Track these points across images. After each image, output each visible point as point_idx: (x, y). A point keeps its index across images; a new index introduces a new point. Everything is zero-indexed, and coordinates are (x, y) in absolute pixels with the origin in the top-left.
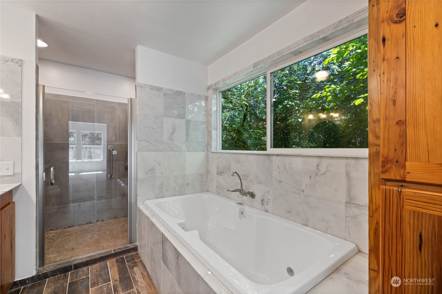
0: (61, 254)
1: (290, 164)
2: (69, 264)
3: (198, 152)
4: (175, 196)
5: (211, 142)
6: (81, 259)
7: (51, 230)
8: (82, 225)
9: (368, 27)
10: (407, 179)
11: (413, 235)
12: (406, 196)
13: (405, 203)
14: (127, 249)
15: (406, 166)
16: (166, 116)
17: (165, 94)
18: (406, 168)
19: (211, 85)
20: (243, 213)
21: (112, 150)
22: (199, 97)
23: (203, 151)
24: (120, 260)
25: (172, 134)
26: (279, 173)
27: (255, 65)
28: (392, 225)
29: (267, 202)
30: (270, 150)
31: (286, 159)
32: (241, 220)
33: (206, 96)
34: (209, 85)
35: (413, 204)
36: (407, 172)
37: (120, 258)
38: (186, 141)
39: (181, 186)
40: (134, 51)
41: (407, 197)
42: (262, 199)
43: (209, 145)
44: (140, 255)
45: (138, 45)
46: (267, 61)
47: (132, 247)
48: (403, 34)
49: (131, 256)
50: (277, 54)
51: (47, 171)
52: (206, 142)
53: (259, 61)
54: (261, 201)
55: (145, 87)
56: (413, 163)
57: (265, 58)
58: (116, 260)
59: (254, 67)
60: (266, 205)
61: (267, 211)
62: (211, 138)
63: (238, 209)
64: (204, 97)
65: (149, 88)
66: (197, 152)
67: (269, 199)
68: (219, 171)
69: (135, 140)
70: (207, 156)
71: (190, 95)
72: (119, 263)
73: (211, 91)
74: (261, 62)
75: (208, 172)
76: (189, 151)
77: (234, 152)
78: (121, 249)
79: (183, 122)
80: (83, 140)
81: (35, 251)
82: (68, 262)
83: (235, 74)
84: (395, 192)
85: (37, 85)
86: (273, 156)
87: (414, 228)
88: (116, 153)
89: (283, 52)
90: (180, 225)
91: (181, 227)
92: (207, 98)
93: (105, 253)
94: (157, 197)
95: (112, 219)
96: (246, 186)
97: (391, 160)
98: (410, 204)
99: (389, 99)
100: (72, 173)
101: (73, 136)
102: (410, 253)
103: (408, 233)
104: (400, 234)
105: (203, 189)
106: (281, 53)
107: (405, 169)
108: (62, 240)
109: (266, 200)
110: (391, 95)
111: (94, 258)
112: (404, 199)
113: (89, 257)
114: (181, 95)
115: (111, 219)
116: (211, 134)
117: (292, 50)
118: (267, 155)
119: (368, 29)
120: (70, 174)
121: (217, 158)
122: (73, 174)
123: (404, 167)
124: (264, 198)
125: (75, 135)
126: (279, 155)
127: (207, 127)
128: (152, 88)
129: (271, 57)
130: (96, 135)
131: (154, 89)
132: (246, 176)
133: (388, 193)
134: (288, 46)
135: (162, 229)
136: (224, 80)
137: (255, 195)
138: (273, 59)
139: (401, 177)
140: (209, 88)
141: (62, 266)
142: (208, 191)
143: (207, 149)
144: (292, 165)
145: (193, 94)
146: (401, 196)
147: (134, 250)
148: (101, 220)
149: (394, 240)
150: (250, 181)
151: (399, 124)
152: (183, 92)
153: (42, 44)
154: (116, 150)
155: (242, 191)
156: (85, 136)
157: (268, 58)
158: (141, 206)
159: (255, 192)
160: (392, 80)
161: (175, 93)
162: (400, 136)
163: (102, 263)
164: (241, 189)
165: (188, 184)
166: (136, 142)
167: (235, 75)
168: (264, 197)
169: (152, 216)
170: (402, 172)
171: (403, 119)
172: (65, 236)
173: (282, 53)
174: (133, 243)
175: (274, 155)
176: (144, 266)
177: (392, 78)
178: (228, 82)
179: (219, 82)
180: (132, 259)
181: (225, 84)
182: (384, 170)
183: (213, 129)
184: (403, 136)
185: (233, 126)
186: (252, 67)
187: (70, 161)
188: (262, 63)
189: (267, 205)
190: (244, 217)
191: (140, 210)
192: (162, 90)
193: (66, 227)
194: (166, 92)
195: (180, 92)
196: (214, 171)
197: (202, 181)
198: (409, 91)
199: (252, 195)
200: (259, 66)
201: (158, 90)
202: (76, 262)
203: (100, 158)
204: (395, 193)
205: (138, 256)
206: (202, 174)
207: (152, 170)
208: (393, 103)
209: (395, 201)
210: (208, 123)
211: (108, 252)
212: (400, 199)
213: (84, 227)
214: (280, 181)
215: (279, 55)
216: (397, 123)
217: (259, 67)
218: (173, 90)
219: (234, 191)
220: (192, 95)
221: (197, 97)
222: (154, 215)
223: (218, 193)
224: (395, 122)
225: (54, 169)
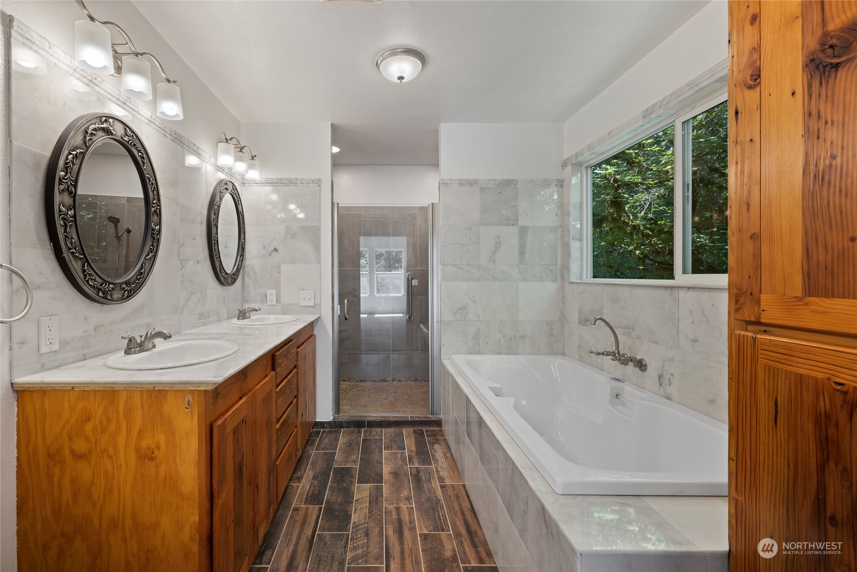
0: (354, 408)
1: (713, 305)
2: (363, 419)
3: (544, 282)
4: (499, 353)
5: (569, 263)
6: (375, 417)
7: (344, 381)
8: (375, 381)
9: (727, 90)
10: (762, 321)
11: (769, 403)
12: (761, 344)
13: (760, 356)
14: (428, 419)
15: (761, 301)
16: (484, 224)
17: (482, 189)
18: (761, 303)
19: (569, 158)
20: (619, 397)
21: (412, 279)
22: (546, 183)
23: (553, 281)
24: (418, 432)
25: (495, 252)
26: (693, 323)
27: (646, 114)
28: (746, 388)
29: (669, 380)
30: (682, 278)
31: (704, 295)
32: (615, 408)
33: (559, 180)
34: (565, 159)
35: (768, 357)
36: (762, 309)
37: (419, 430)
38: (520, 264)
39: (511, 338)
40: (437, 132)
41: (762, 346)
42: (660, 374)
43: (565, 269)
44: (444, 433)
45: (441, 124)
46: (668, 103)
47: (434, 419)
48: (758, 105)
49: (432, 431)
50: (688, 88)
51: (341, 303)
52: (559, 263)
53: (654, 105)
54: (659, 377)
55: (451, 184)
56: (768, 295)
57: (665, 98)
58: (413, 430)
59: (644, 117)
60: (666, 385)
61: (669, 398)
62: (569, 255)
63: (609, 386)
64: (555, 181)
65: (457, 184)
66: (541, 281)
67: (672, 375)
68: (583, 318)
69: (438, 265)
70: (562, 289)
71: (526, 183)
72: (417, 435)
73: (569, 169)
74: (657, 107)
75: (563, 319)
76: (525, 280)
77: (612, 282)
78: (420, 418)
79: (514, 230)
80: (377, 264)
81: (331, 393)
82: (361, 417)
83: (609, 134)
84: (749, 338)
85: (333, 204)
86: (680, 289)
87: (769, 392)
88: (417, 284)
89: (699, 81)
90: (492, 389)
91: (494, 393)
92: (562, 183)
93: (400, 417)
94: (470, 352)
95: (412, 381)
96: (630, 348)
97: (745, 292)
98: (765, 356)
99: (743, 201)
100: (365, 314)
101: (364, 257)
102: (765, 429)
103: (763, 399)
104: (755, 402)
105: (553, 350)
106: (695, 84)
107: (760, 305)
108: (354, 394)
109: (667, 376)
110: (744, 196)
111: (388, 420)
112: (759, 349)
113: (383, 417)
114: (510, 185)
115: (410, 381)
116: (570, 250)
117: (718, 76)
118: (669, 289)
119: (727, 93)
120: (361, 316)
121: (579, 293)
122: (366, 316)
123: (758, 302)
124: (664, 373)
125: (367, 255)
126: (693, 288)
127: (563, 236)
128: (462, 183)
129: (676, 95)
130: (394, 254)
131: (466, 184)
132: (629, 329)
133: (741, 342)
134: (709, 69)
135: (467, 391)
136: (590, 148)
137: (646, 365)
138: (681, 98)
139: (756, 318)
140: (564, 165)
141: (356, 419)
142: (563, 354)
143: (562, 277)
144: (717, 307)
145: (532, 181)
146: (755, 346)
147: (437, 424)
148: (397, 379)
149: (748, 411)
150: (638, 338)
151: (753, 238)
152: (513, 180)
153: (336, 150)
154: (417, 279)
155: (617, 355)
156: (379, 256)
157: (671, 96)
158: (446, 362)
159: (647, 360)
160: (746, 174)
161: (499, 184)
162: (754, 256)
163: (397, 430)
164: (616, 351)
165: (523, 337)
166: (440, 266)
167: (610, 136)
168: (662, 370)
169: (458, 374)
170: (756, 310)
171: (757, 231)
172: (358, 391)
173: (697, 85)
174: (436, 414)
175: (683, 287)
176: (449, 446)
177: (745, 170)
178: (599, 149)
179: (582, 150)
180: (434, 434)
181: (595, 153)
182: (737, 307)
183: (572, 239)
184: (758, 255)
185: (659, 222)
186: (641, 117)
187: (361, 295)
188: (660, 107)
189: (669, 385)
190: (623, 404)
191: (444, 367)
192: (478, 184)
193: (359, 380)
194: (484, 186)
195: (508, 181)
196: (574, 317)
197: (552, 335)
198: (764, 190)
199: (641, 365)
200: (654, 114)
201: (471, 184)
202: (370, 419)
203: (400, 293)
204: (749, 341)
205: (441, 433)
206: (552, 322)
207: (463, 309)
208: (747, 208)
209: (749, 353)
210: (564, 229)
211: (405, 417)
212: (755, 348)
213: (377, 384)
214: (694, 339)
215: (692, 88)
216: (751, 237)
217: (653, 116)
218: (495, 180)
219: (603, 354)
220: (530, 182)
221: (541, 184)
222: (461, 373)
223: (581, 359)
224: (749, 236)
225: (348, 301)
